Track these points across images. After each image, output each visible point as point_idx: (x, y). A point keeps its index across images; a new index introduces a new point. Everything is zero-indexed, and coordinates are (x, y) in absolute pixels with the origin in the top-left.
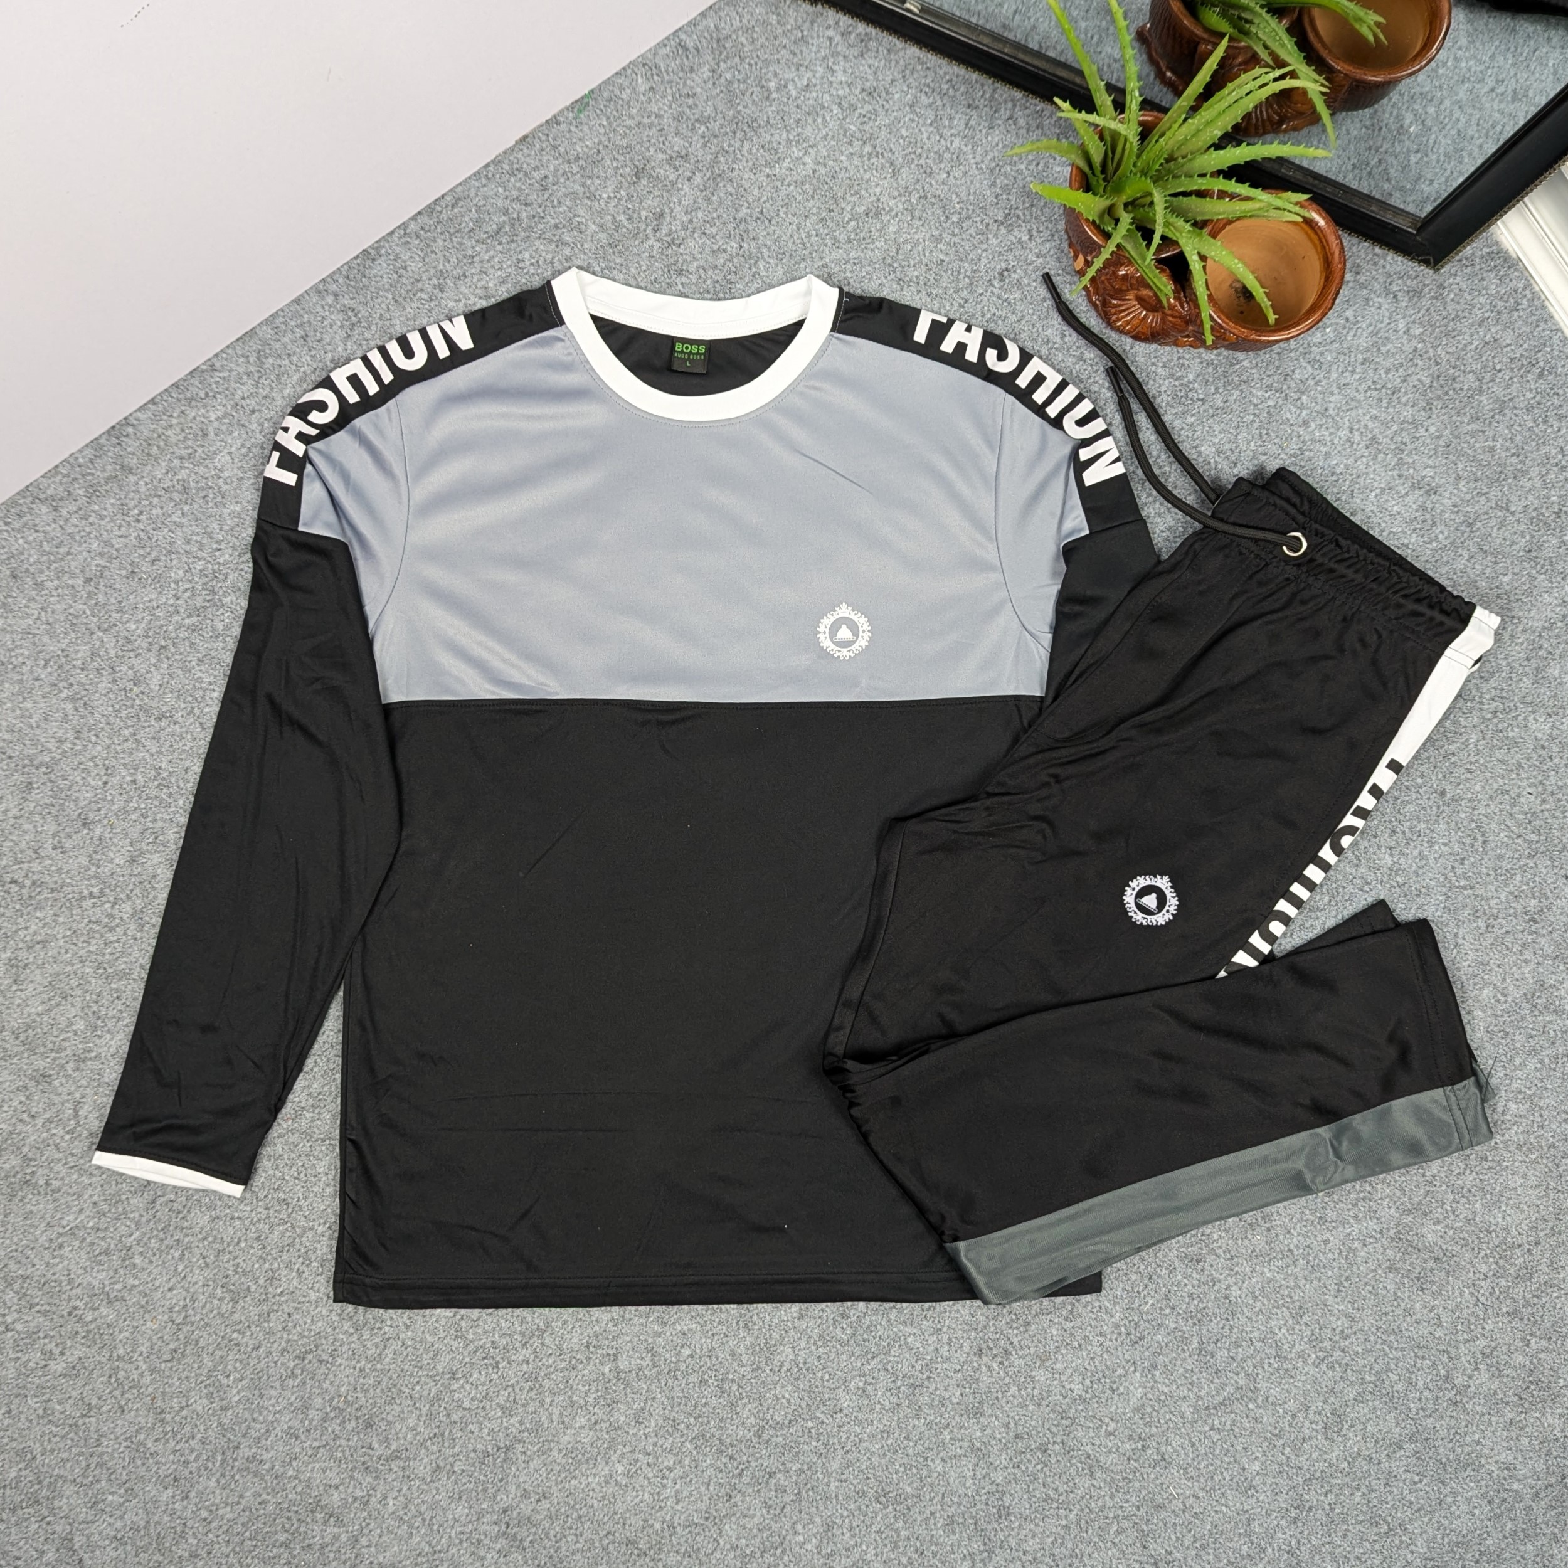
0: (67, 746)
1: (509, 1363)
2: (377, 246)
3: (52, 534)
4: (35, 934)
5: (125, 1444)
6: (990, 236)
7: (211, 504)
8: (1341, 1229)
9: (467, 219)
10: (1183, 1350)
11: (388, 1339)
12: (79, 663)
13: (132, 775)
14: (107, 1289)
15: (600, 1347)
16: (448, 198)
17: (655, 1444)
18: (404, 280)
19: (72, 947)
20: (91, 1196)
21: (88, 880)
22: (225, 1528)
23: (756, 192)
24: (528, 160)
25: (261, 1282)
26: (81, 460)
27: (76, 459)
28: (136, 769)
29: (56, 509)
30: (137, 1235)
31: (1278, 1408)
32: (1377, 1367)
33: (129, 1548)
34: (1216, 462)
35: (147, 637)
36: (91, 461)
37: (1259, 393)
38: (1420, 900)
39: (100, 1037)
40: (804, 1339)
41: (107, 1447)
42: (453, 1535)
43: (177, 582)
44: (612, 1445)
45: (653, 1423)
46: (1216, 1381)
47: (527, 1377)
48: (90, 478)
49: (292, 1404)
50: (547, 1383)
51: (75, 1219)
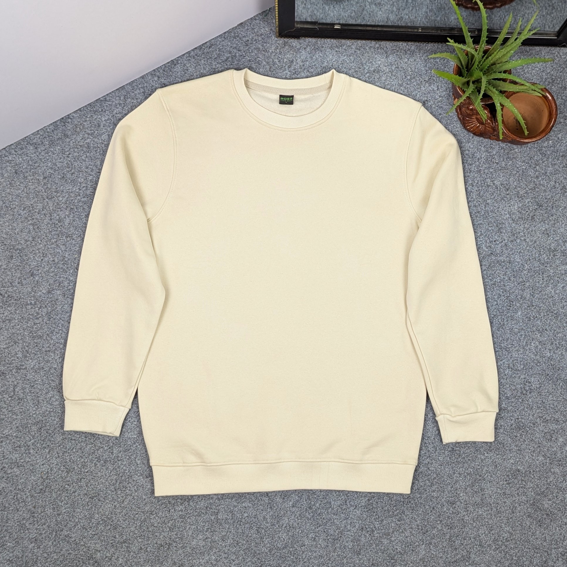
0: (29, 243)
1: (174, 510)
2: (177, 59)
3: (33, 158)
4: (7, 316)
5: (17, 523)
6: (422, 86)
7: (98, 154)
8: (511, 498)
9: (215, 53)
10: (443, 538)
11: (127, 495)
12: (37, 210)
13: (53, 258)
14: (18, 461)
15: (212, 508)
16: (208, 44)
17: (229, 550)
18: (186, 75)
19: (21, 323)
20: (16, 424)
21: (31, 297)
22: (53, 562)
23: (331, 57)
24: (242, 33)
25: (80, 466)
26: (48, 130)
27: (47, 129)
28: (55, 256)
29: (36, 148)
30: (33, 441)
32: (518, 554)
33: (14, 565)
34: (500, 188)
35: (66, 204)
36: (53, 131)
37: (520, 163)
38: (560, 372)
39: (28, 361)
40: (293, 515)
41: (10, 524)
43: (80, 183)
44: (211, 548)
45: (229, 541)
46: (454, 552)
47: (181, 517)
48: (51, 137)
49: (86, 516)
50: (189, 520)
51: (9, 432)
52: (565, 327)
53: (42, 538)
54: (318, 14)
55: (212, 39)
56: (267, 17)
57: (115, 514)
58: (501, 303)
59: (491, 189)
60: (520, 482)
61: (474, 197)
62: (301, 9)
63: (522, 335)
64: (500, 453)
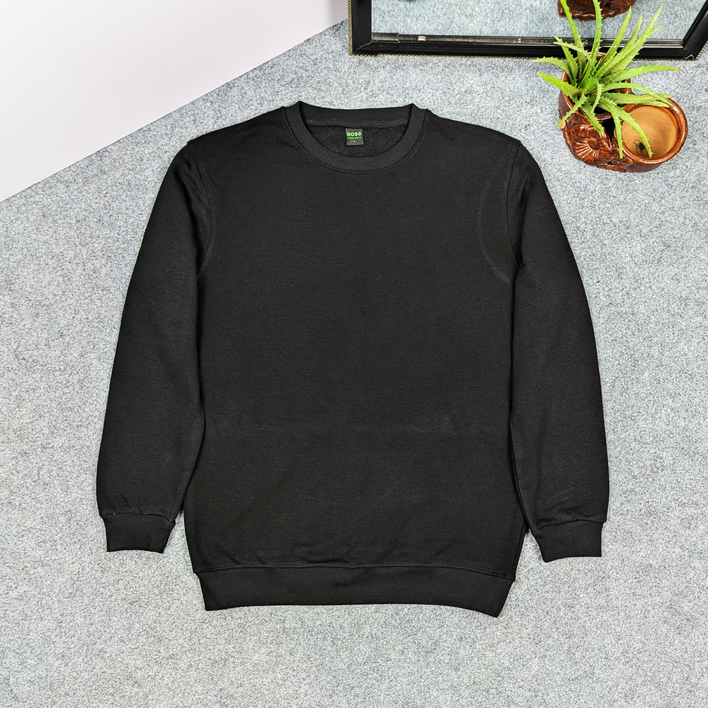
0: (57, 298)
1: (232, 618)
2: (234, 82)
3: (65, 198)
4: (30, 385)
5: (41, 636)
6: (523, 109)
7: (140, 193)
8: (643, 599)
9: (277, 74)
10: (560, 650)
12: (68, 259)
13: (86, 315)
14: (42, 559)
16: (269, 63)
17: (298, 666)
18: (244, 99)
19: (47, 393)
20: (40, 514)
21: (59, 362)
22: (83, 683)
23: (414, 76)
24: (309, 50)
25: (117, 565)
26: (82, 165)
27: (80, 164)
28: (89, 313)
29: (68, 187)
30: (60, 535)
31: (603, 684)
32: (654, 669)
33: (36, 686)
35: (102, 251)
36: (87, 166)
38: (697, 445)
39: (55, 438)
40: (376, 623)
41: (32, 636)
42: (194, 699)
43: (120, 227)
44: (277, 664)
45: (298, 656)
46: (574, 667)
47: (240, 625)
48: (86, 174)
49: (124, 626)
50: (249, 630)
51: (32, 523)
52: (702, 390)
53: (71, 653)
54: (399, 27)
55: (274, 58)
56: (339, 32)
57: (159, 623)
58: (624, 362)
59: (608, 227)
60: (653, 580)
61: (588, 237)
62: (378, 22)
63: (650, 401)
64: (628, 544)
